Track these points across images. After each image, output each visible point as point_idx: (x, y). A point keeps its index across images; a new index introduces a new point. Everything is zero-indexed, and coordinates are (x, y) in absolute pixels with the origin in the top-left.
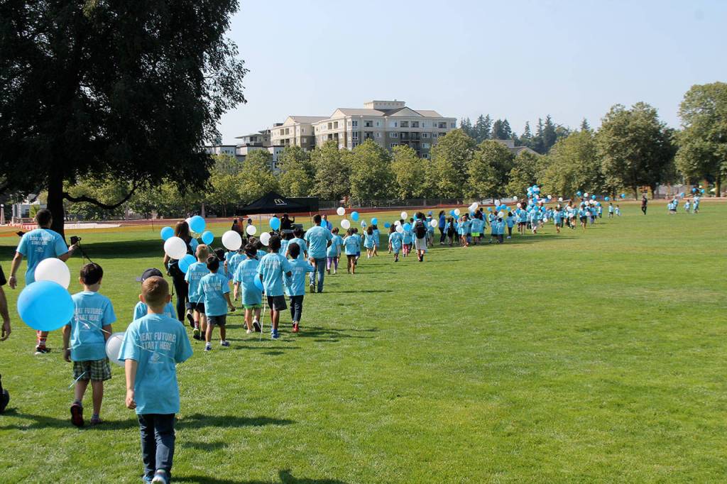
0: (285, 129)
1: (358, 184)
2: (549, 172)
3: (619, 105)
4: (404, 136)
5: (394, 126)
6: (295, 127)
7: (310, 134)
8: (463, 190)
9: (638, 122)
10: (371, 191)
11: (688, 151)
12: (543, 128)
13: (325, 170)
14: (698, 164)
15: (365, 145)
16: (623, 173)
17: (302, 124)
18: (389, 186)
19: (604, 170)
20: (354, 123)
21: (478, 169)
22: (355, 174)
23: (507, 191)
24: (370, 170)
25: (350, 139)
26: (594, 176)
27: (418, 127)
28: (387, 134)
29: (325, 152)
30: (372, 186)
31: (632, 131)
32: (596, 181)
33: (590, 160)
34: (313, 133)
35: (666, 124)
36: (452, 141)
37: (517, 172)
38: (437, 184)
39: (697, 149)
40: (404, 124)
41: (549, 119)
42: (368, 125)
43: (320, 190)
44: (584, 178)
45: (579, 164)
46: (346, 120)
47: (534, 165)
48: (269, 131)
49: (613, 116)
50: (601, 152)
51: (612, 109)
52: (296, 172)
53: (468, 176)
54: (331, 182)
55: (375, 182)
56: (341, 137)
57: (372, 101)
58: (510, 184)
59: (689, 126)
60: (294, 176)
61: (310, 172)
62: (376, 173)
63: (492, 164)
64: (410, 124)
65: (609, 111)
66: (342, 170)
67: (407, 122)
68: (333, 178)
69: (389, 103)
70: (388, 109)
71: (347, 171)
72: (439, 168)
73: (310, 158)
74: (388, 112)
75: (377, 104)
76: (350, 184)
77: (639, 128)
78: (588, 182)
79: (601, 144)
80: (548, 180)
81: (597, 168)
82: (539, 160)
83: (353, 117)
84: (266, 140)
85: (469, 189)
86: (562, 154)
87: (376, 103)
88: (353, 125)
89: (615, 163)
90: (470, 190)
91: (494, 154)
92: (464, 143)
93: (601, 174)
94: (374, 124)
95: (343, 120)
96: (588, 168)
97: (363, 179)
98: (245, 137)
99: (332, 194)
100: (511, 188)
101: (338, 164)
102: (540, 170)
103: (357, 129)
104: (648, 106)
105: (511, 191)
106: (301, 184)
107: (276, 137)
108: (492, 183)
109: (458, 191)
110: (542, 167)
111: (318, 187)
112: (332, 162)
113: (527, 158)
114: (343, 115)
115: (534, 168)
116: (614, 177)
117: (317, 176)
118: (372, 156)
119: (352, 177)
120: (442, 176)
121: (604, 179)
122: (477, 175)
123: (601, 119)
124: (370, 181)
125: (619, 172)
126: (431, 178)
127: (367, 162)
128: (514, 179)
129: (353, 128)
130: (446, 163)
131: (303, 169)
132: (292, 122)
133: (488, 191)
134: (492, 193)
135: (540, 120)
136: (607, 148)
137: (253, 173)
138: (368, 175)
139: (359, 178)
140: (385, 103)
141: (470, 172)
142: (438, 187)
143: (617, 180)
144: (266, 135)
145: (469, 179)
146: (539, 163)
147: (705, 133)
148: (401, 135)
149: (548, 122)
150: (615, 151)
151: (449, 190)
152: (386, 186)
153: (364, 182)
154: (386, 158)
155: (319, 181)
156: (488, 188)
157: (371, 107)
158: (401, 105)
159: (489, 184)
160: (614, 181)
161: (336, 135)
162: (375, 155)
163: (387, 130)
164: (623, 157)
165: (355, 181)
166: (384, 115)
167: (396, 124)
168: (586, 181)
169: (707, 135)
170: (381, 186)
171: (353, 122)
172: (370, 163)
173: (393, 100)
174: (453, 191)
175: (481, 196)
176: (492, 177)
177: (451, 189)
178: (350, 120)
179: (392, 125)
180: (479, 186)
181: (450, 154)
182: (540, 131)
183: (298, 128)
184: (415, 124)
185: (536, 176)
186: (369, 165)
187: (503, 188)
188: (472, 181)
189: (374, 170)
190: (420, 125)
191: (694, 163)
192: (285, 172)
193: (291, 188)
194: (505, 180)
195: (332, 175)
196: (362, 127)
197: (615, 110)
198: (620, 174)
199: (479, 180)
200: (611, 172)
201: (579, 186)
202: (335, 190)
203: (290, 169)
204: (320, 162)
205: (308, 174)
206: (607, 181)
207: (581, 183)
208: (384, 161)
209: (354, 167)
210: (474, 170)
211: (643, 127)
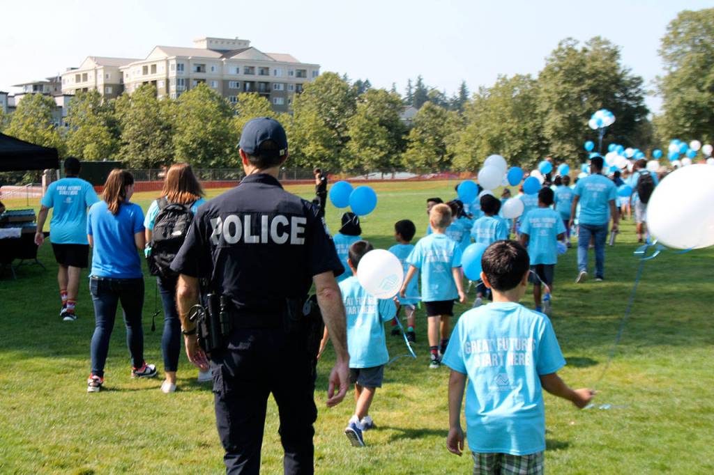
0: (81, 74)
1: (186, 149)
2: (464, 135)
3: (570, 39)
4: (248, 85)
5: (236, 72)
6: (96, 71)
7: (117, 82)
8: (341, 159)
9: (598, 64)
10: (204, 159)
11: (678, 106)
12: (413, 91)
13: (136, 127)
14: (692, 125)
15: (196, 92)
16: (575, 138)
17: (106, 68)
18: (232, 152)
19: (548, 132)
20: (180, 67)
21: (362, 130)
22: (182, 133)
23: (404, 162)
24: (204, 128)
25: (173, 88)
26: (533, 140)
27: (268, 74)
28: (225, 83)
29: (137, 100)
30: (207, 152)
31: (589, 77)
32: (537, 148)
33: (527, 119)
34: (122, 80)
35: (630, 70)
36: (323, 89)
37: (418, 134)
38: (303, 150)
39: (690, 103)
40: (249, 71)
41: (421, 80)
42: (199, 70)
43: (129, 154)
44: (519, 144)
45: (512, 124)
46: (167, 62)
47: (442, 125)
48: (60, 78)
49: (562, 54)
50: (544, 106)
51: (560, 44)
52: (93, 129)
53: (348, 139)
54: (145, 146)
55: (211, 145)
56: (161, 85)
57: (205, 38)
58: (409, 151)
59: (674, 69)
60: (89, 135)
61: (114, 128)
62: (213, 133)
63: (381, 123)
64: (257, 71)
65: (556, 48)
66: (161, 127)
67: (253, 68)
68: (147, 139)
69: (228, 41)
70: (227, 50)
71: (169, 129)
72: (306, 126)
73: (114, 110)
74: (226, 53)
75: (211, 42)
76: (174, 148)
77: (600, 72)
78: (524, 149)
79: (546, 95)
80: (464, 146)
81: (538, 130)
82: (450, 119)
83: (178, 59)
84: (56, 90)
85: (349, 157)
86: (485, 109)
87: (210, 40)
88: (178, 69)
89: (566, 121)
90: (352, 159)
91: (383, 108)
92: (341, 91)
93: (544, 138)
94: (208, 68)
95: (164, 63)
96: (526, 130)
97: (194, 141)
98: (26, 85)
99: (146, 163)
100: (410, 157)
101: (155, 118)
102: (450, 132)
103: (184, 75)
104: (607, 42)
105: (410, 162)
106: (100, 146)
107: (69, 86)
108: (381, 150)
109: (333, 160)
110: (454, 128)
111: (126, 152)
112: (147, 115)
113: (432, 115)
114: (163, 55)
115: (441, 130)
116: (563, 143)
117: (125, 135)
118: (207, 107)
119: (176, 138)
120: (310, 139)
121: (548, 145)
122: (361, 138)
123: (546, 59)
124: (203, 144)
125: (568, 136)
126: (294, 140)
127: (199, 116)
128: (415, 144)
129: (177, 73)
130: (316, 120)
131: (104, 126)
132: (92, 64)
133: (376, 161)
134: (383, 164)
135: (410, 81)
136: (555, 101)
137: (27, 129)
138: (201, 134)
139: (186, 139)
140: (223, 41)
141: (350, 133)
142: (303, 155)
143: (568, 147)
144: (56, 83)
145: (348, 144)
146: (449, 123)
147: (701, 80)
148: (245, 85)
149: (419, 84)
150: (566, 105)
151: (320, 159)
152: (228, 151)
153: (195, 145)
154: (227, 112)
155: (127, 143)
156: (376, 157)
157: (204, 45)
158: (245, 44)
159: (378, 150)
160: (563, 149)
161: (154, 82)
162: (212, 106)
163: (226, 77)
164: (579, 114)
165: (181, 143)
166: (222, 57)
167: (238, 69)
168: (521, 148)
169: (704, 83)
170: (220, 152)
171: (178, 65)
172: (204, 118)
173: (234, 38)
174: (325, 161)
175: (366, 168)
176: (383, 141)
177: (322, 158)
178: (173, 62)
179: (232, 70)
180: (363, 153)
181: (320, 107)
182: (409, 94)
183: (101, 72)
184: (264, 71)
185: (445, 140)
186: (202, 120)
187: (399, 158)
188: (353, 146)
189: (210, 127)
190: (271, 72)
191: (685, 123)
192: (76, 129)
193: (85, 152)
194: (402, 145)
195: (147, 134)
196: (190, 72)
197: (564, 46)
198: (571, 139)
199: (364, 145)
200: (559, 135)
201: (512, 155)
202: (152, 157)
203: (83, 123)
204: (130, 113)
205: (111, 132)
206: (553, 149)
207: (515, 151)
208: (224, 116)
209: (180, 124)
210: (357, 130)
211: (604, 71)
